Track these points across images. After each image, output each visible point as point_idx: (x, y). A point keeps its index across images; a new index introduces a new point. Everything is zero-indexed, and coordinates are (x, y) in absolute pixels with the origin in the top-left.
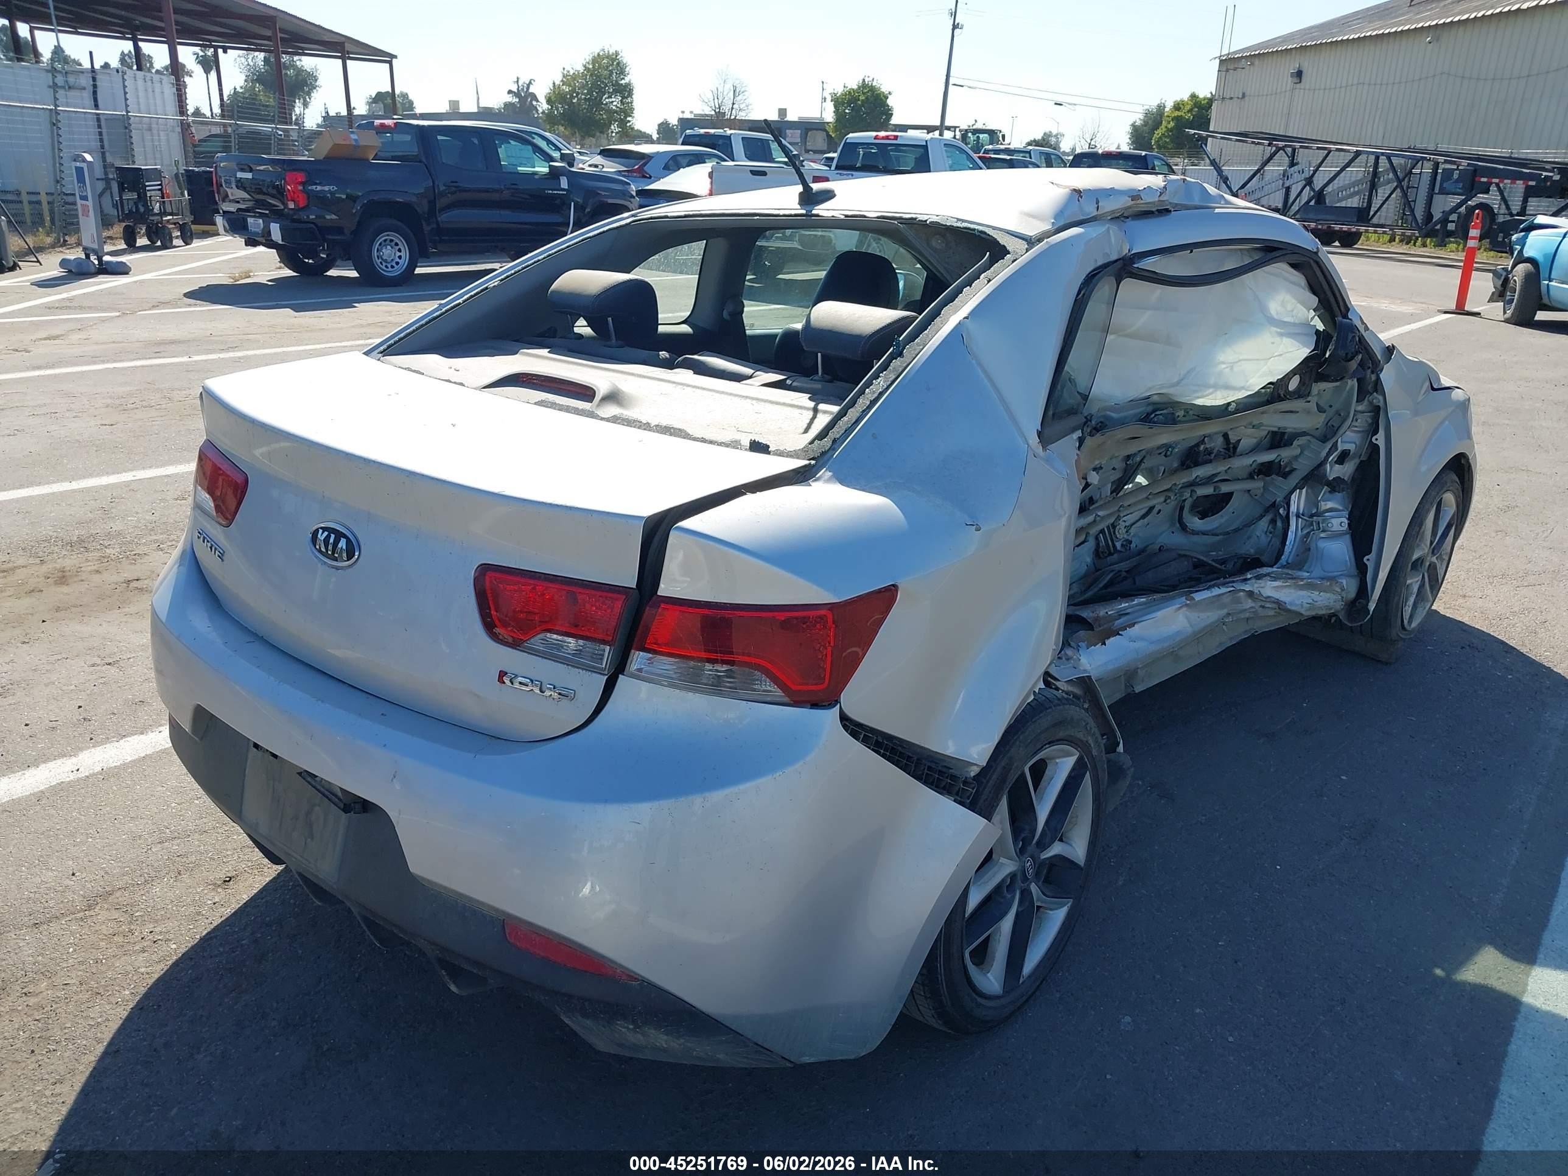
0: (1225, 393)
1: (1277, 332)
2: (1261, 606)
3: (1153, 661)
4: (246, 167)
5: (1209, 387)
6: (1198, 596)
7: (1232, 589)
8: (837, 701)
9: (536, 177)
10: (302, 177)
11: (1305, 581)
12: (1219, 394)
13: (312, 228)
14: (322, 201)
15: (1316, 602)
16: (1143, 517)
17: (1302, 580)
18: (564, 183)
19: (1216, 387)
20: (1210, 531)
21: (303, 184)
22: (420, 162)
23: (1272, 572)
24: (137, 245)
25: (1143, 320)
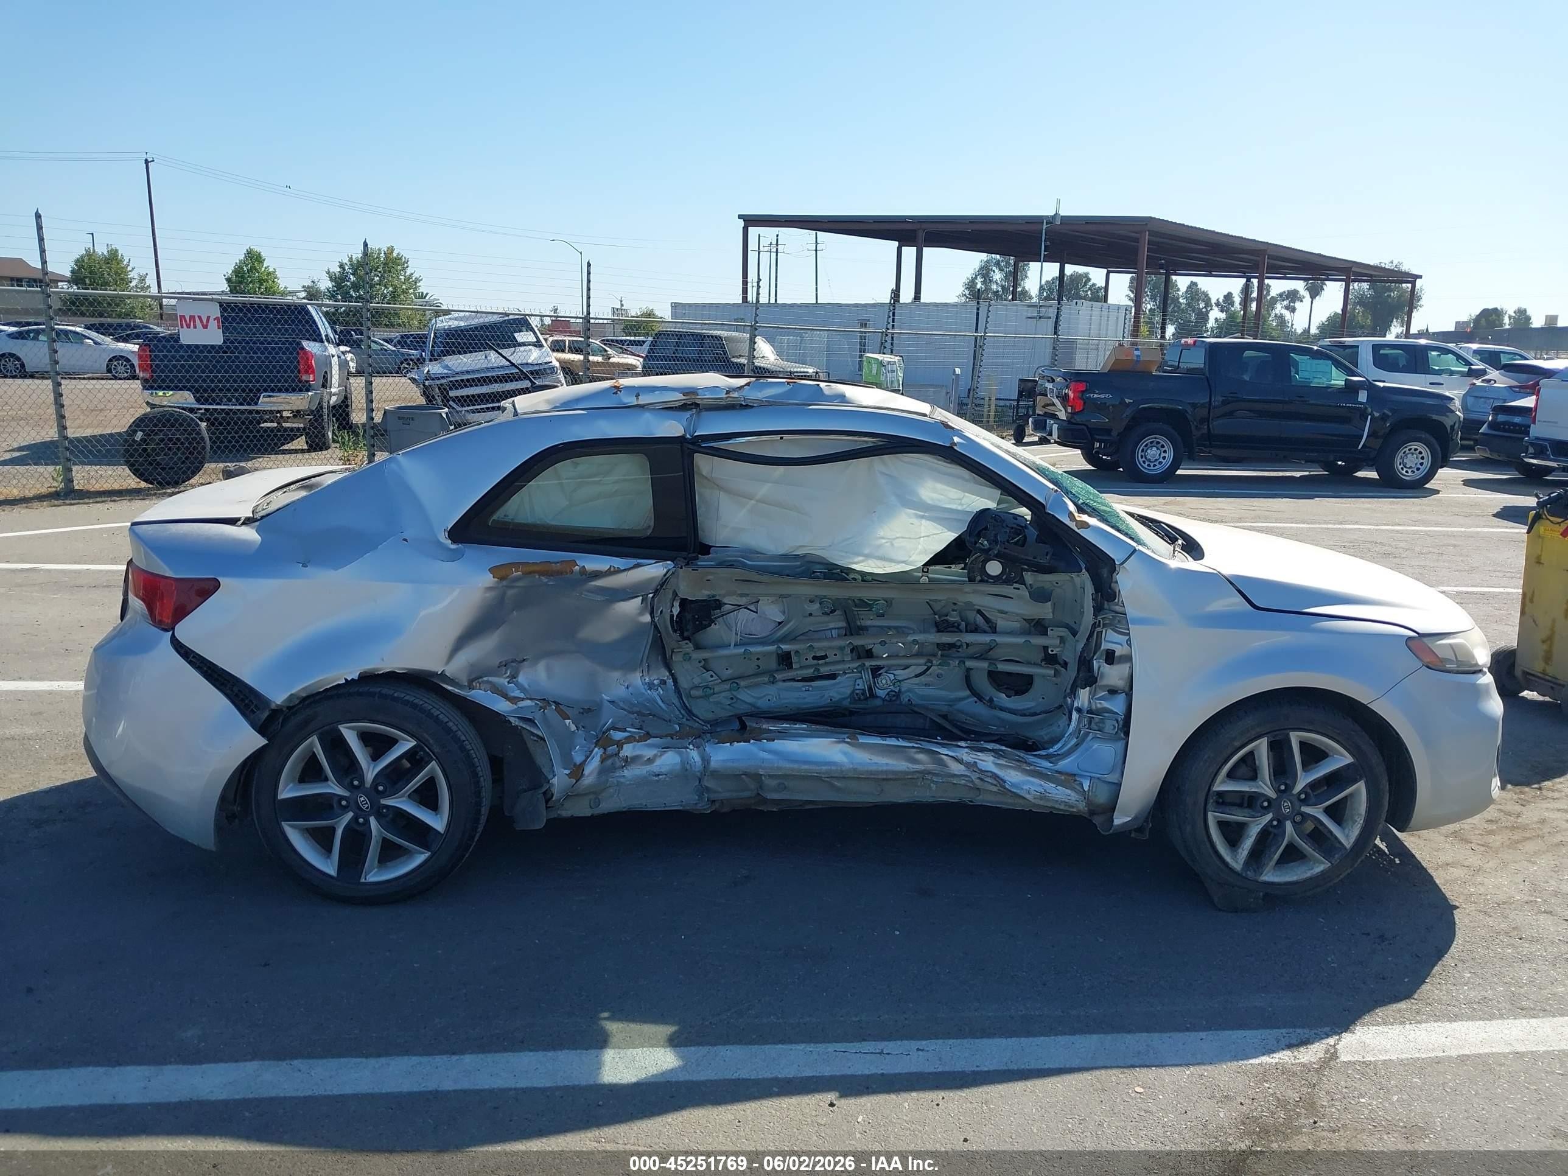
0: (879, 563)
2: (979, 778)
5: (859, 555)
6: (863, 740)
7: (919, 746)
9: (1329, 390)
10: (1083, 387)
11: (1032, 767)
12: (872, 562)
13: (1083, 429)
14: (1100, 407)
15: (1049, 793)
16: (917, 676)
17: (1030, 764)
18: (1363, 397)
19: (868, 556)
21: (1083, 392)
22: (1204, 375)
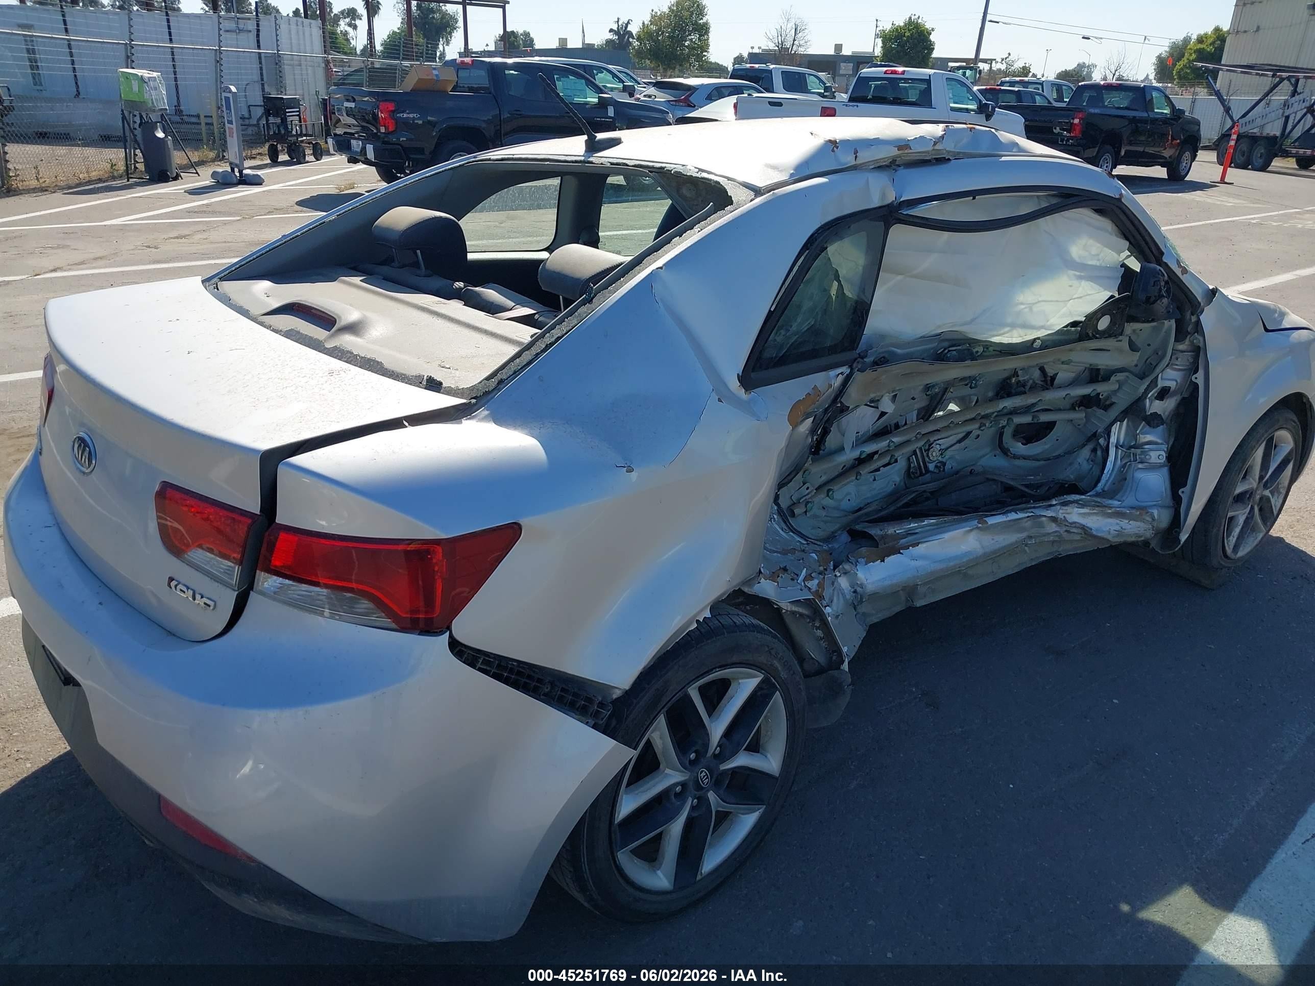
0: (1021, 331)
1: (1075, 275)
2: (1066, 531)
3: (935, 579)
4: (350, 98)
5: (1004, 325)
6: (991, 521)
7: (1032, 514)
8: (449, 628)
9: (587, 106)
10: (392, 106)
11: (1113, 510)
12: (1015, 333)
13: (399, 149)
14: (408, 125)
15: (1125, 529)
16: (960, 441)
17: (1110, 508)
18: (611, 112)
19: (1013, 326)
20: (1034, 455)
21: (393, 111)
22: (490, 93)
23: (1080, 500)
24: (279, 160)
25: (928, 263)
